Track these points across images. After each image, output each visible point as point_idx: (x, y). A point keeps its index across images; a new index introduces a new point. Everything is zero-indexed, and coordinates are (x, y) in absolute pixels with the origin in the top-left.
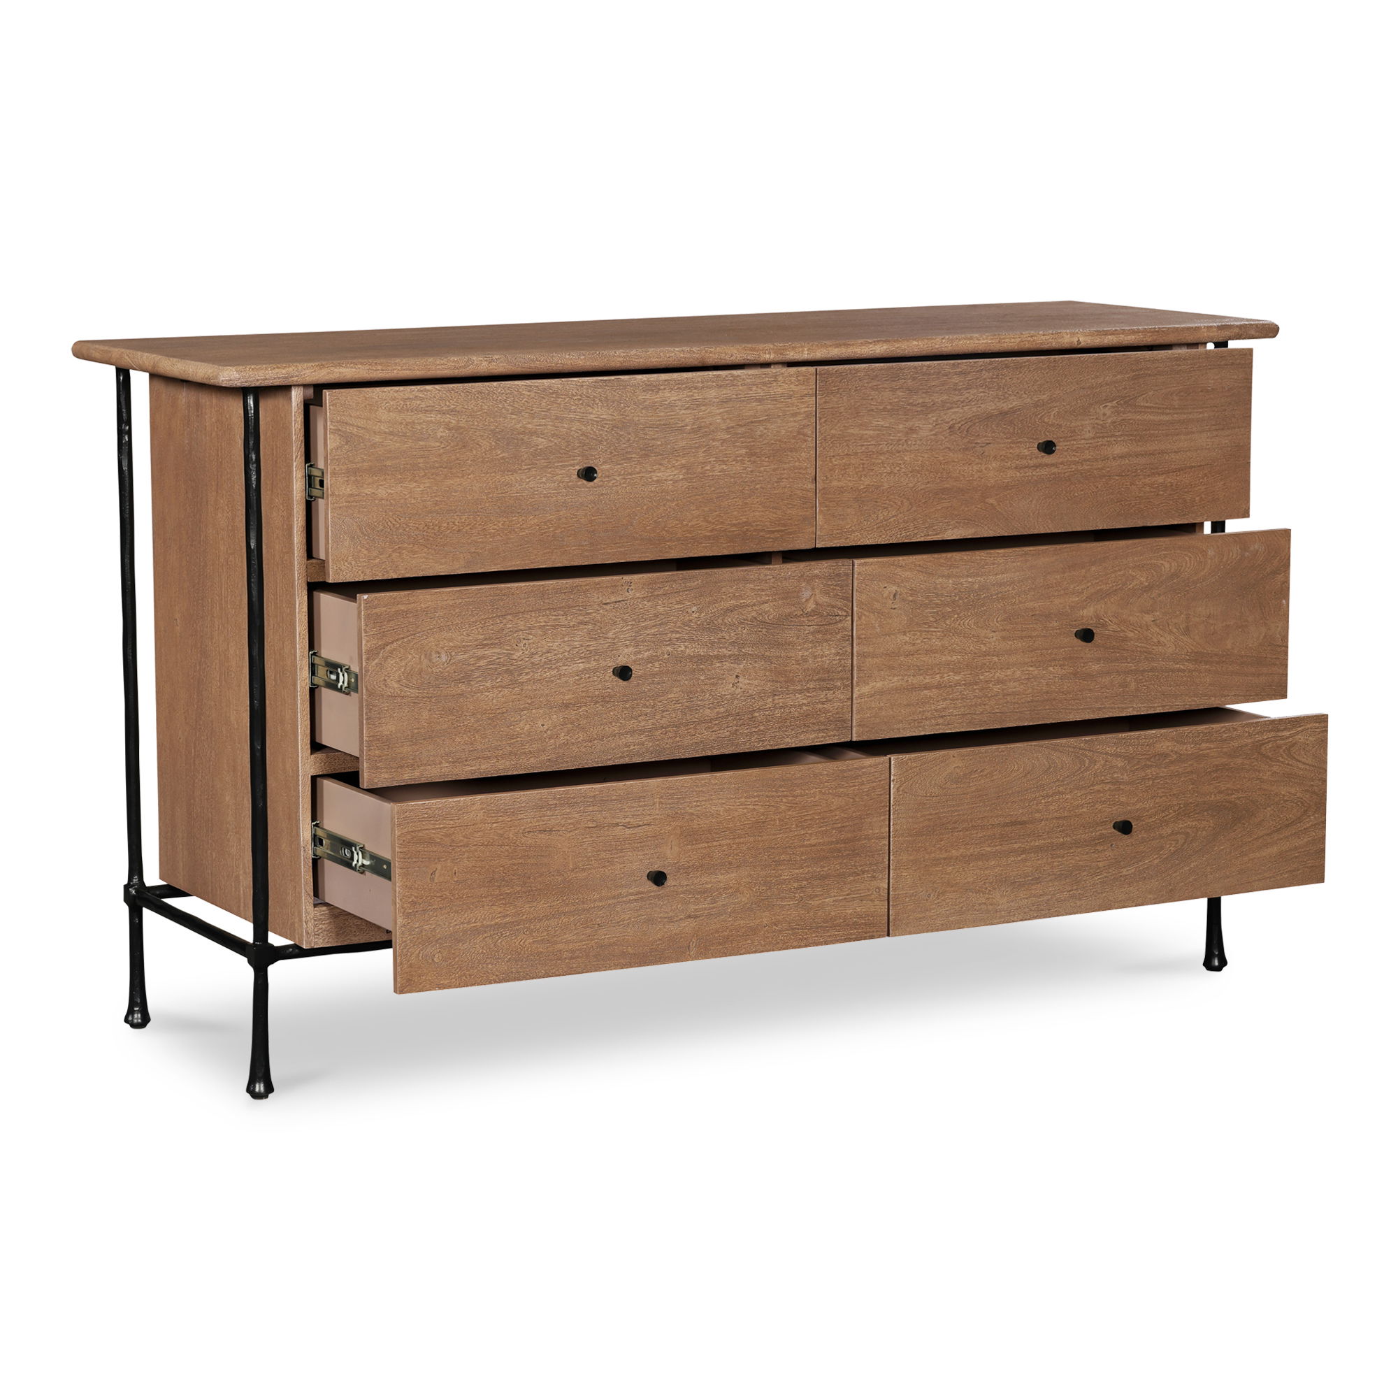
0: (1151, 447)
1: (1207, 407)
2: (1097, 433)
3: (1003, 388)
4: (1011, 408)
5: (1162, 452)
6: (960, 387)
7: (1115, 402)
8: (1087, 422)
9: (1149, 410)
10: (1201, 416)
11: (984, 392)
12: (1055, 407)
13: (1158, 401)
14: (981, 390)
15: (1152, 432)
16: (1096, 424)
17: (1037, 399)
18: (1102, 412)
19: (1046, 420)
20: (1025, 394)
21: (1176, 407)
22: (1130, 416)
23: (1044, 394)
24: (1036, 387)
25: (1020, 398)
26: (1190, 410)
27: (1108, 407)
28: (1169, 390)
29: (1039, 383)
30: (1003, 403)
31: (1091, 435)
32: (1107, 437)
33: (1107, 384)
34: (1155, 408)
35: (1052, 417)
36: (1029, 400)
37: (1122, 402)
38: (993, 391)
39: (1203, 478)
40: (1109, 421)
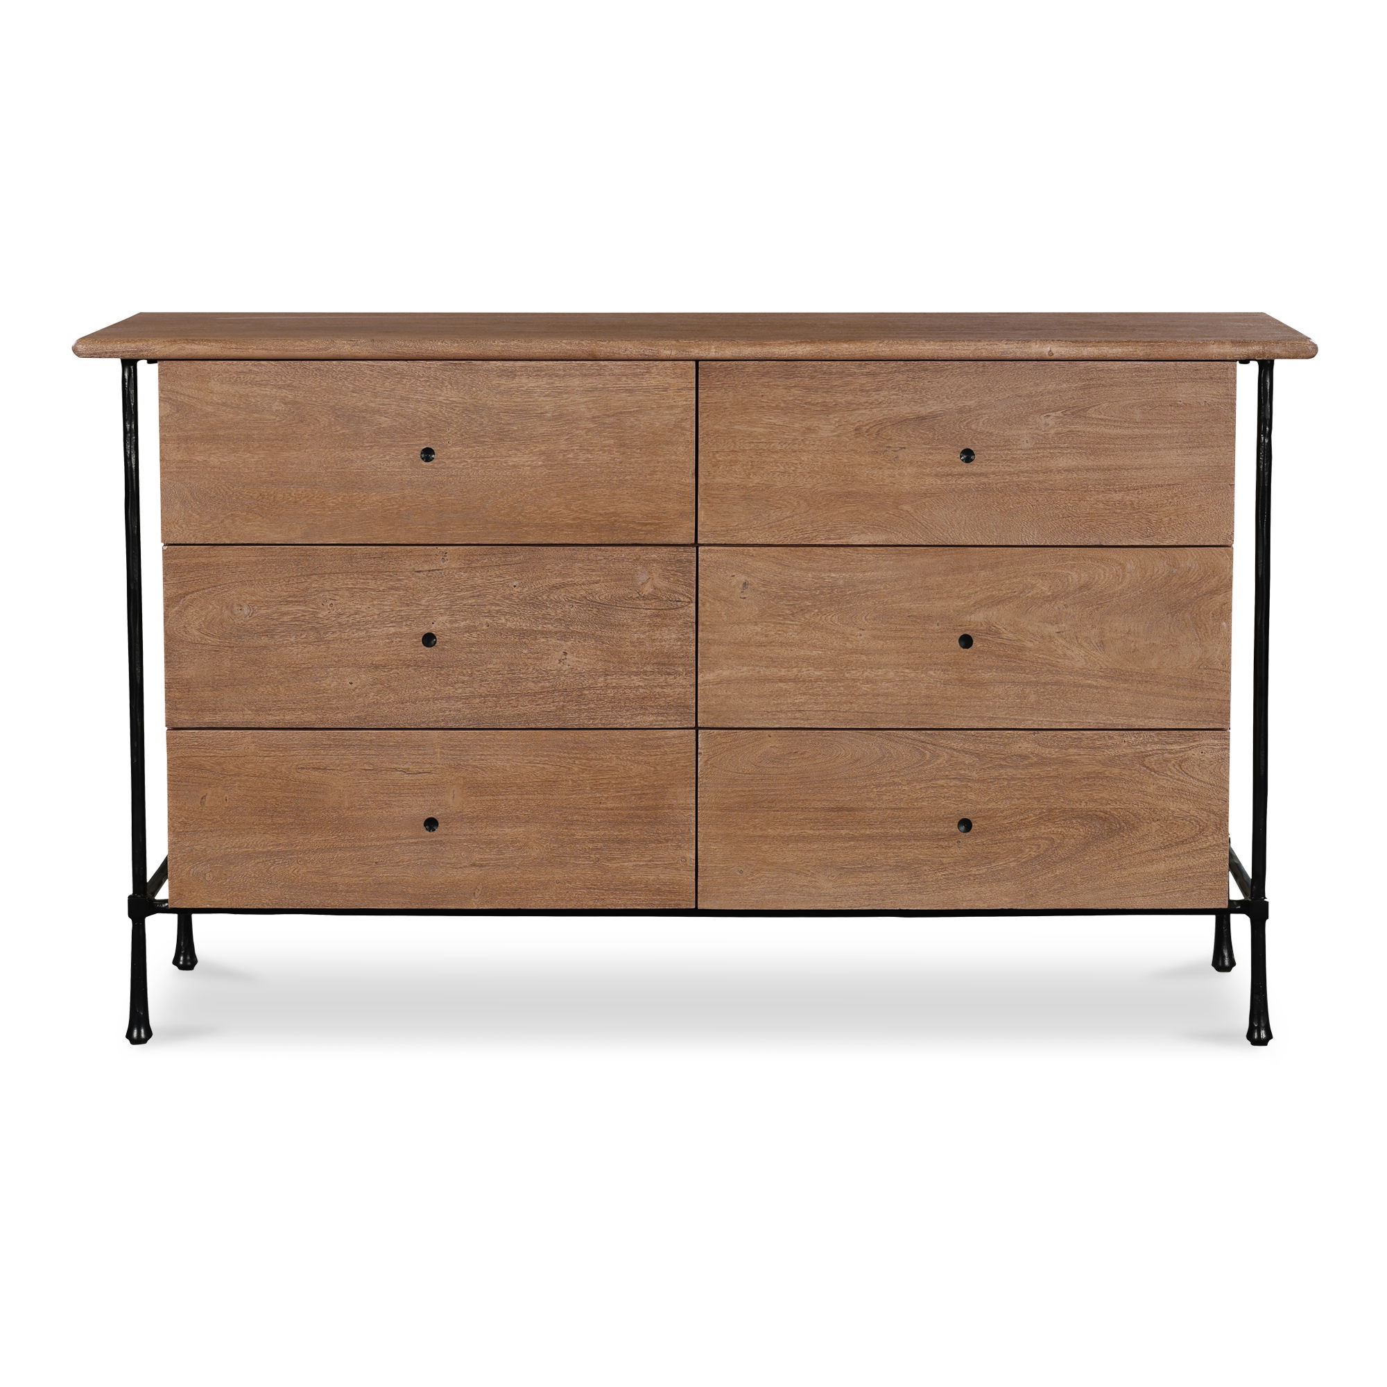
0: (1105, 462)
1: (1177, 423)
2: (1036, 443)
3: (921, 392)
4: (929, 413)
5: (1120, 468)
6: (867, 388)
7: (1059, 412)
8: (1025, 432)
9: (1103, 423)
10: (1169, 432)
11: (897, 395)
12: (985, 414)
13: (1113, 414)
14: (893, 392)
15: (1107, 446)
16: (1036, 434)
17: (962, 405)
18: (1044, 422)
19: (973, 427)
20: (948, 398)
21: (1137, 421)
22: (1080, 428)
23: (971, 400)
24: (961, 392)
25: (941, 402)
26: (1155, 425)
27: (1051, 417)
28: (1128, 402)
29: (964, 388)
30: (921, 406)
31: (1029, 445)
32: (1049, 448)
33: (1049, 393)
34: (1110, 420)
35: (981, 424)
36: (951, 405)
37: (1068, 413)
38: (907, 394)
39: (1172, 498)
40: (1052, 431)
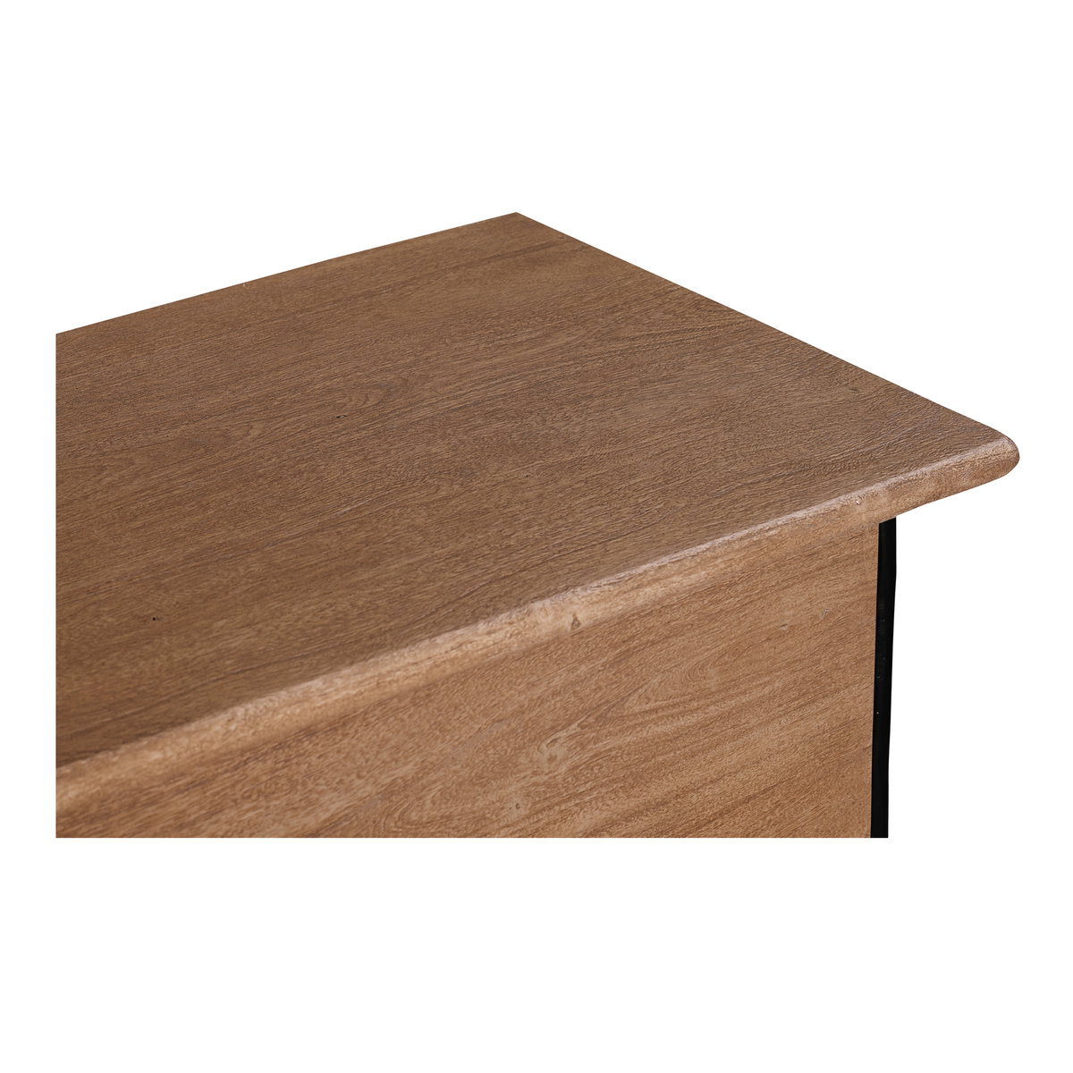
0: (656, 791)
1: (780, 669)
2: (535, 804)
3: (304, 784)
4: (325, 821)
5: (684, 792)
6: (192, 818)
7: (574, 726)
8: (512, 789)
9: (654, 716)
10: (766, 690)
11: (254, 808)
12: (435, 782)
13: (672, 692)
14: (247, 806)
15: (660, 759)
16: (534, 784)
17: (389, 780)
18: (547, 755)
19: (414, 816)
20: (359, 777)
21: (713, 690)
22: (611, 742)
23: (405, 764)
24: (385, 756)
25: (347, 790)
26: (743, 687)
27: (562, 741)
28: (694, 661)
29: (393, 743)
30: (307, 814)
31: (523, 812)
32: (559, 804)
33: (555, 694)
34: (668, 707)
35: (428, 804)
36: (369, 788)
37: (591, 720)
38: (277, 799)
39: (772, 812)
40: (564, 768)
